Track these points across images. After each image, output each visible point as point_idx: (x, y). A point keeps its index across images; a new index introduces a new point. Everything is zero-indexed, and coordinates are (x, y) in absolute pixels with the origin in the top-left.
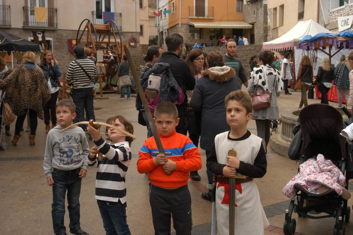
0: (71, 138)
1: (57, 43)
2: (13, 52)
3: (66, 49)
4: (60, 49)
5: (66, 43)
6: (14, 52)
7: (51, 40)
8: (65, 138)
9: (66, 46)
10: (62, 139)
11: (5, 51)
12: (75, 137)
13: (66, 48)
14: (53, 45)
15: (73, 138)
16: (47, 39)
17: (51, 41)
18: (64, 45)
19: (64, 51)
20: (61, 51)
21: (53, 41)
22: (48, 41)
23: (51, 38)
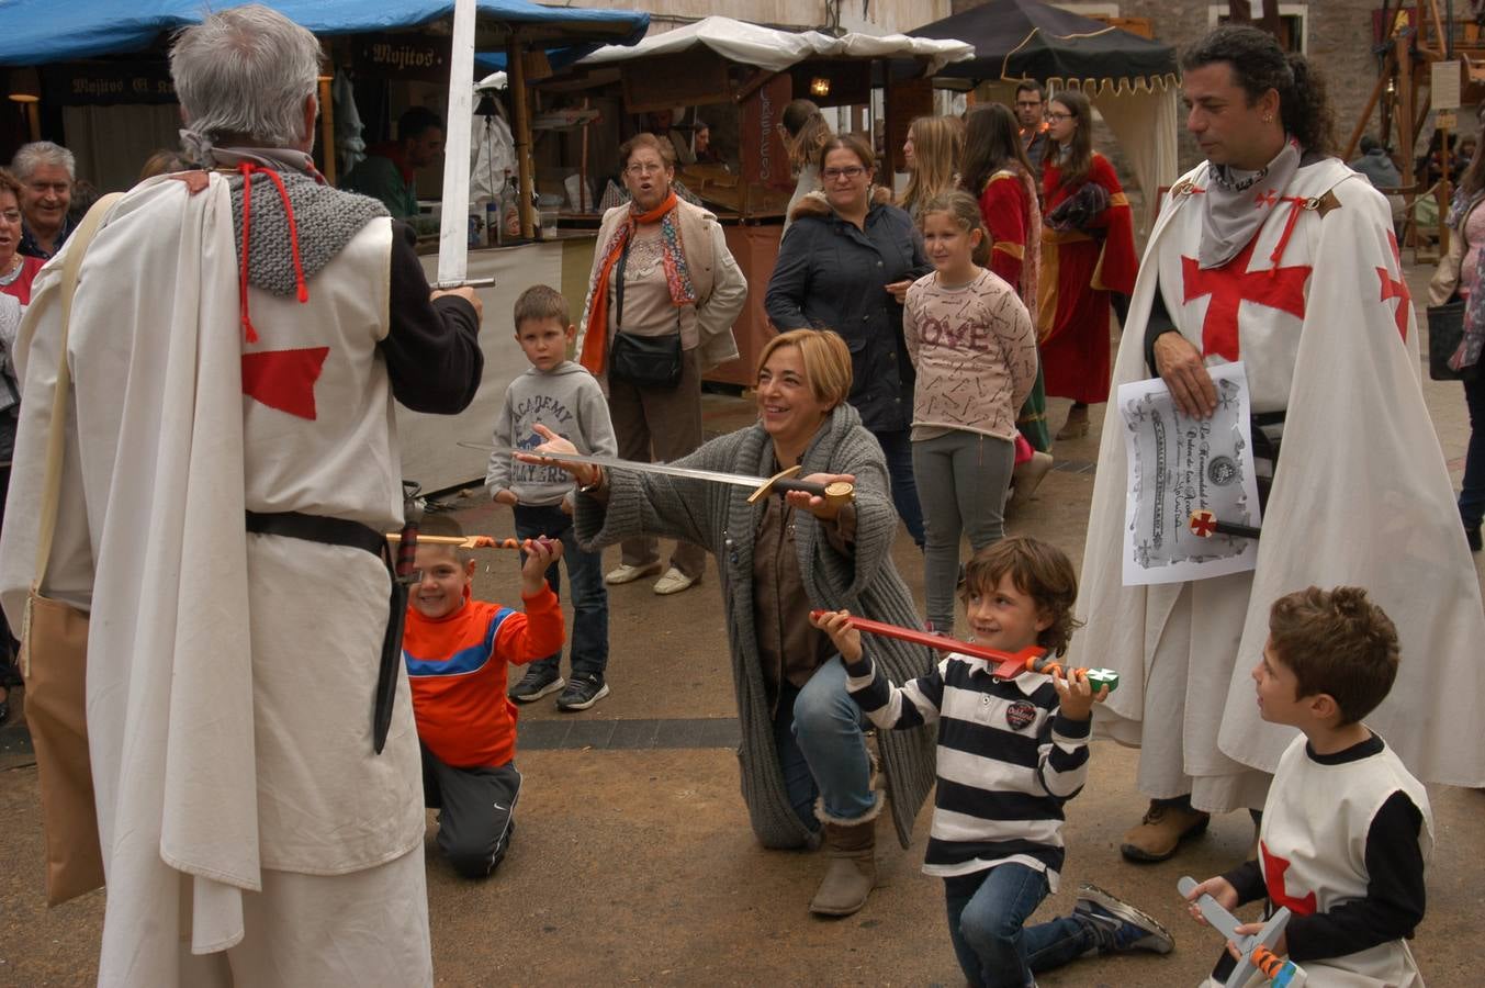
0: (546, 402)
1: (1325, 28)
2: (1055, 83)
3: (1363, 50)
4: (1336, 49)
5: (1365, 25)
6: (1058, 82)
7: (1299, 14)
8: (533, 400)
9: (1365, 36)
10: (526, 402)
11: (1027, 76)
12: (557, 403)
13: (1362, 47)
14: (1310, 35)
15: (551, 404)
16: (1284, 10)
17: (1301, 17)
18: (1356, 34)
19: (1355, 60)
20: (1342, 60)
21: (1309, 20)
22: (1292, 21)
23: (1302, 7)
